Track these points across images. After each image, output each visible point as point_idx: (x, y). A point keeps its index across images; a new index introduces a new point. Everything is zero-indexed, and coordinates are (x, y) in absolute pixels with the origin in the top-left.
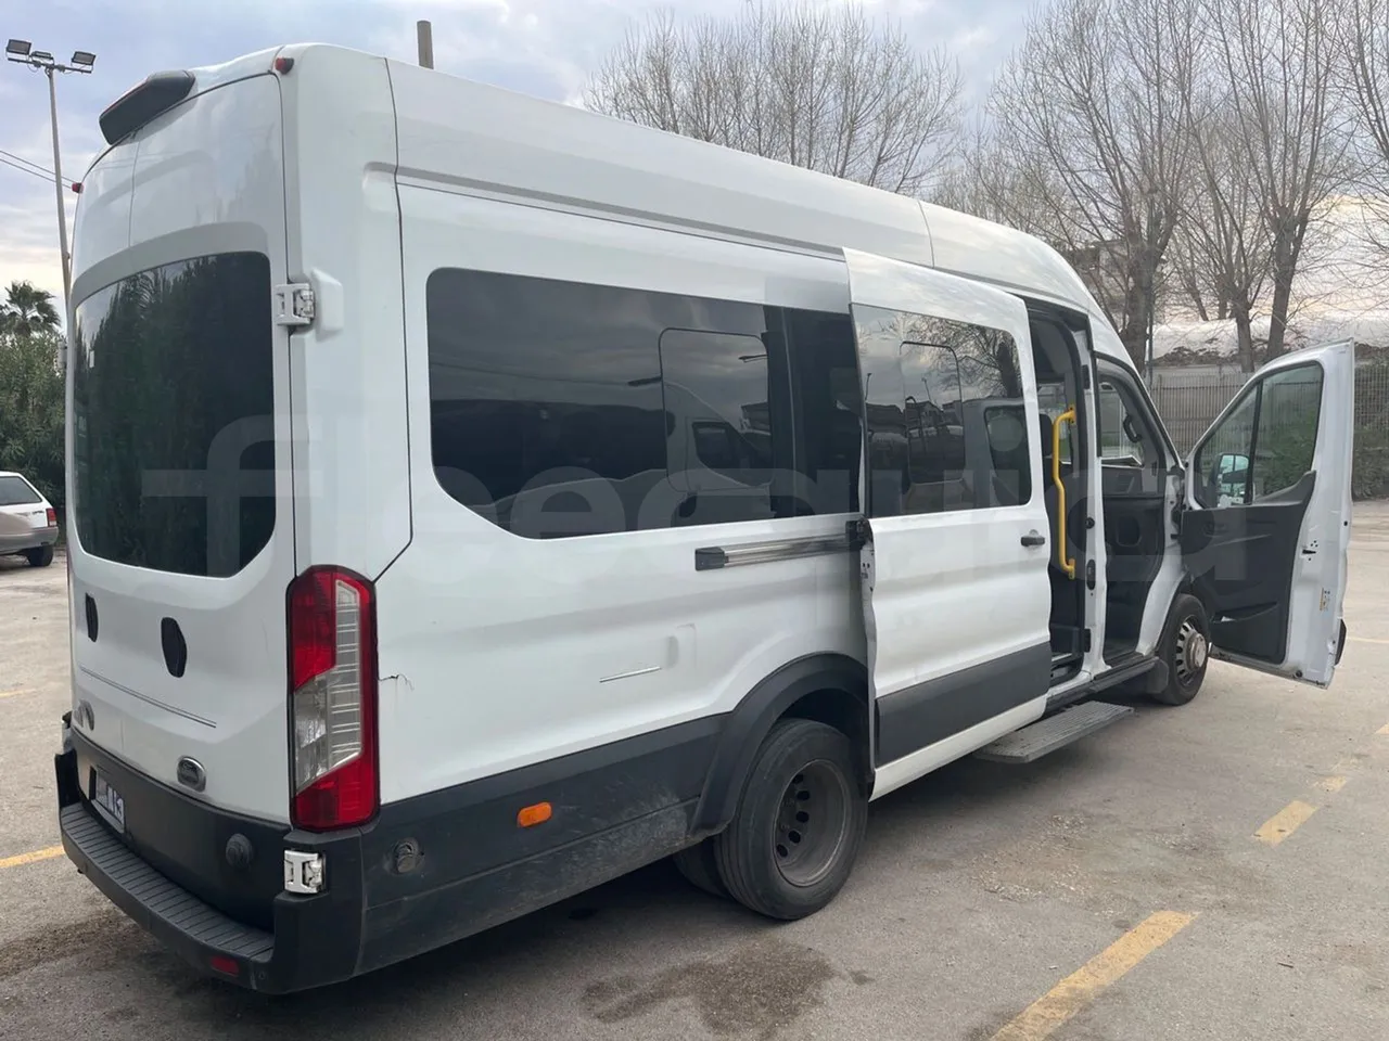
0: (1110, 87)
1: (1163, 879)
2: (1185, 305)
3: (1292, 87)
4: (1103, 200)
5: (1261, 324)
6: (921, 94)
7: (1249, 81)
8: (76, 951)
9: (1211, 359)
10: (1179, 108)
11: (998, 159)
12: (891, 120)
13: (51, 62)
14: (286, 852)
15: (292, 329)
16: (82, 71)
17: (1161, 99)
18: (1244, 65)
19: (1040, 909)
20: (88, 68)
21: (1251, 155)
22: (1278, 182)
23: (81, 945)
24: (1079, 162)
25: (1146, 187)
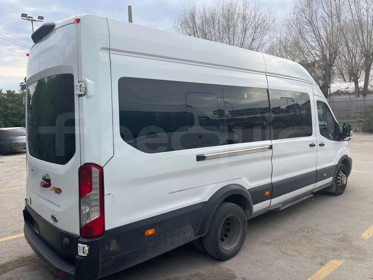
0: (318, 18)
1: (334, 249)
2: (340, 78)
3: (369, 17)
4: (316, 49)
5: (361, 84)
6: (265, 21)
7: (357, 15)
8: (28, 264)
9: (347, 93)
10: (337, 23)
11: (286, 39)
12: (256, 29)
13: (32, 19)
14: (78, 244)
15: (80, 96)
16: (40, 21)
17: (332, 21)
18: (356, 12)
19: (298, 258)
20: (42, 20)
21: (358, 37)
22: (366, 44)
23: (30, 262)
24: (309, 39)
25: (328, 46)
